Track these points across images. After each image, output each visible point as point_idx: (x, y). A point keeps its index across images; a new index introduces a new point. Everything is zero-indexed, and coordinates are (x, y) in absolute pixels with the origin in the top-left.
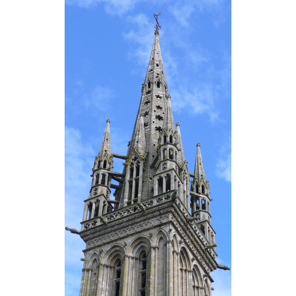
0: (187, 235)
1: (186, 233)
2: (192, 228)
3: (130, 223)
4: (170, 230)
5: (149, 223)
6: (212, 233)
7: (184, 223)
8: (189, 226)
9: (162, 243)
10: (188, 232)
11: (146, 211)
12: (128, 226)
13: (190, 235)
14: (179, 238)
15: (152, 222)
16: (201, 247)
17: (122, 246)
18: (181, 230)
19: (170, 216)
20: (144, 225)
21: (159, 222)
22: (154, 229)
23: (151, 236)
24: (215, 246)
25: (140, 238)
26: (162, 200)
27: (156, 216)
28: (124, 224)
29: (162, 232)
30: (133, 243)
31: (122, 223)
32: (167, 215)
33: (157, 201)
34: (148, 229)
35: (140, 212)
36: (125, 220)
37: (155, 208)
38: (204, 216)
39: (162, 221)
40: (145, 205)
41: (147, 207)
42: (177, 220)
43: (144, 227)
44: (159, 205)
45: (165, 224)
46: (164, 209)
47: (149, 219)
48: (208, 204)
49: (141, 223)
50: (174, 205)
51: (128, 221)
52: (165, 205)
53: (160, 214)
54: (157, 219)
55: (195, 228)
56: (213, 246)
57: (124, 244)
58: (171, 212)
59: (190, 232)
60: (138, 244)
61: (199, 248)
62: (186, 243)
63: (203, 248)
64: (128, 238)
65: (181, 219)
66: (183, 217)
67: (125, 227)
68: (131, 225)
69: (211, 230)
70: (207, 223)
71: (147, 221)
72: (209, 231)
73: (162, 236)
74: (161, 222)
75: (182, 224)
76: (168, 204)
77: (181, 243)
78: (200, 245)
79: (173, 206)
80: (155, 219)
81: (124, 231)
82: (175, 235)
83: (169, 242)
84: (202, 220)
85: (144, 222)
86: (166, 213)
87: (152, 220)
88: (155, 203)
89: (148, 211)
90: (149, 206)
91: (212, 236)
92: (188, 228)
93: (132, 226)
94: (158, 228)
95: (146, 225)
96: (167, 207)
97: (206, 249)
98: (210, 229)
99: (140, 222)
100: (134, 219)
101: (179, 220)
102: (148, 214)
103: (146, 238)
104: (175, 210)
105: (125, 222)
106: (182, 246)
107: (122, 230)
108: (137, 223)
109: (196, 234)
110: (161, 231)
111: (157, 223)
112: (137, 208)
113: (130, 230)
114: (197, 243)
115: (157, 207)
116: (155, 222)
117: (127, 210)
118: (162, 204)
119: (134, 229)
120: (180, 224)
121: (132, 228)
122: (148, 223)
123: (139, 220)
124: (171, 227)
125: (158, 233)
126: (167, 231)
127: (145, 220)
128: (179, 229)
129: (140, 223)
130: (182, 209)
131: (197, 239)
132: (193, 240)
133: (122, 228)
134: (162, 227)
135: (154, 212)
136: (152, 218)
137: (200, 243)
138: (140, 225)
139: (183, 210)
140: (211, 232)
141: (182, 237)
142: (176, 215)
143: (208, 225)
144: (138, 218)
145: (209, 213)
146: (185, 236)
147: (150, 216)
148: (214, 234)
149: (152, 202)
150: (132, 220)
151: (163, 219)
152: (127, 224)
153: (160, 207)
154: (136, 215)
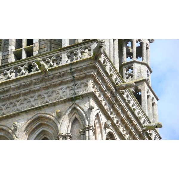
0: (115, 110)
1: (113, 107)
2: (124, 99)
3: (22, 91)
4: (91, 108)
5: (54, 94)
6: (153, 99)
7: (111, 93)
8: (118, 97)
9: (77, 129)
10: (116, 106)
11: (50, 73)
12: (19, 96)
13: (120, 111)
14: (103, 119)
15: (60, 92)
16: (136, 129)
17: (10, 131)
18: (106, 105)
19: (91, 83)
20: (46, 96)
21: (72, 92)
22: (63, 105)
23: (59, 116)
24: (159, 126)
25: (39, 118)
26: (76, 54)
27: (66, 83)
28: (11, 93)
29: (77, 110)
30: (28, 126)
31: (7, 91)
32: (84, 81)
33: (69, 57)
34: (54, 104)
35: (40, 73)
36: (13, 85)
37: (65, 69)
38: (140, 71)
39: (76, 91)
40: (47, 62)
41: (51, 66)
42: (100, 88)
43: (47, 99)
44: (71, 64)
45: (82, 96)
46: (80, 71)
47: (55, 86)
48: (147, 48)
49: (42, 93)
50: (98, 65)
51: (18, 88)
52: (82, 65)
53: (74, 79)
54: (68, 87)
55: (128, 97)
56: (156, 127)
57: (13, 128)
58: (92, 76)
59: (120, 105)
60: (37, 128)
61: (133, 130)
62: (114, 125)
63: (140, 129)
64: (19, 118)
65: (107, 86)
66: (110, 84)
67: (13, 97)
68: (24, 94)
69: (152, 95)
70: (145, 84)
71: (51, 90)
72: (148, 96)
73: (77, 116)
74: (75, 93)
75: (109, 95)
76: (88, 63)
77: (106, 126)
78: (136, 125)
79: (95, 68)
80: (65, 87)
81: (11, 103)
82: (97, 114)
83: (89, 128)
84: (136, 78)
85: (46, 91)
86: (83, 78)
87: (60, 88)
88: (65, 60)
89: (53, 73)
90: (55, 65)
91: (153, 104)
92: (117, 100)
93: (25, 97)
94: (71, 103)
95: (50, 96)
96: (86, 69)
97: (144, 131)
98: (150, 93)
99: (39, 90)
100: (30, 85)
101: (104, 88)
102: (52, 78)
103: (50, 119)
104: (99, 73)
105: (13, 89)
106: (108, 130)
107: (8, 103)
108: (34, 92)
109: (130, 109)
110: (74, 109)
111: (68, 94)
112: (35, 66)
113: (22, 104)
114: (131, 121)
115: (69, 68)
116: (64, 92)
117: (15, 68)
118: (77, 63)
119: (30, 102)
120: (105, 95)
121: (25, 99)
122: (53, 92)
123: (37, 87)
124: (92, 103)
125: (71, 112)
126: (86, 109)
127: (47, 88)
128: (103, 103)
129: (39, 93)
130: (108, 68)
131: (131, 116)
132: (124, 118)
133: (8, 99)
134: (77, 101)
135: (63, 75)
136: (60, 84)
137: (135, 122)
138: (39, 96)
139: (110, 70)
140: (150, 98)
141: (108, 118)
142: (100, 82)
143: (146, 88)
144: (36, 84)
145: (149, 64)
146: (111, 113)
147: (56, 81)
148: (155, 100)
149: (59, 58)
150: (25, 86)
151: (79, 88)
152: (17, 92)
153: (73, 67)
154: (33, 78)
